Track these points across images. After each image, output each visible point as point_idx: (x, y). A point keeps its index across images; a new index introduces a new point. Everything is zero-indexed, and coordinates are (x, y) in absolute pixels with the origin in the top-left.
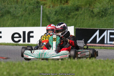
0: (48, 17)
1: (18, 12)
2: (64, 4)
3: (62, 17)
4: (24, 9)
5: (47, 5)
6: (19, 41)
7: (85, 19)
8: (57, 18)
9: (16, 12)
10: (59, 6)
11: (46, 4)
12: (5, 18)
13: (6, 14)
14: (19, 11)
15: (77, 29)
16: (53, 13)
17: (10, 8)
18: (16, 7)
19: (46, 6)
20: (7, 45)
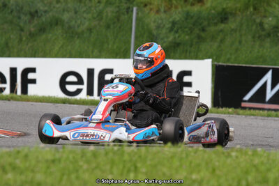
0: (154, 36)
1: (81, 22)
2: (193, 4)
3: (187, 37)
4: (95, 16)
5: (151, 7)
6: (79, 91)
7: (243, 42)
8: (175, 38)
9: (76, 22)
10: (180, 9)
11: (150, 4)
12: (50, 35)
13: (51, 25)
14: (85, 18)
15: (220, 66)
16: (164, 25)
17: (64, 10)
18: (78, 9)
19: (151, 9)
20: (41, 102)
